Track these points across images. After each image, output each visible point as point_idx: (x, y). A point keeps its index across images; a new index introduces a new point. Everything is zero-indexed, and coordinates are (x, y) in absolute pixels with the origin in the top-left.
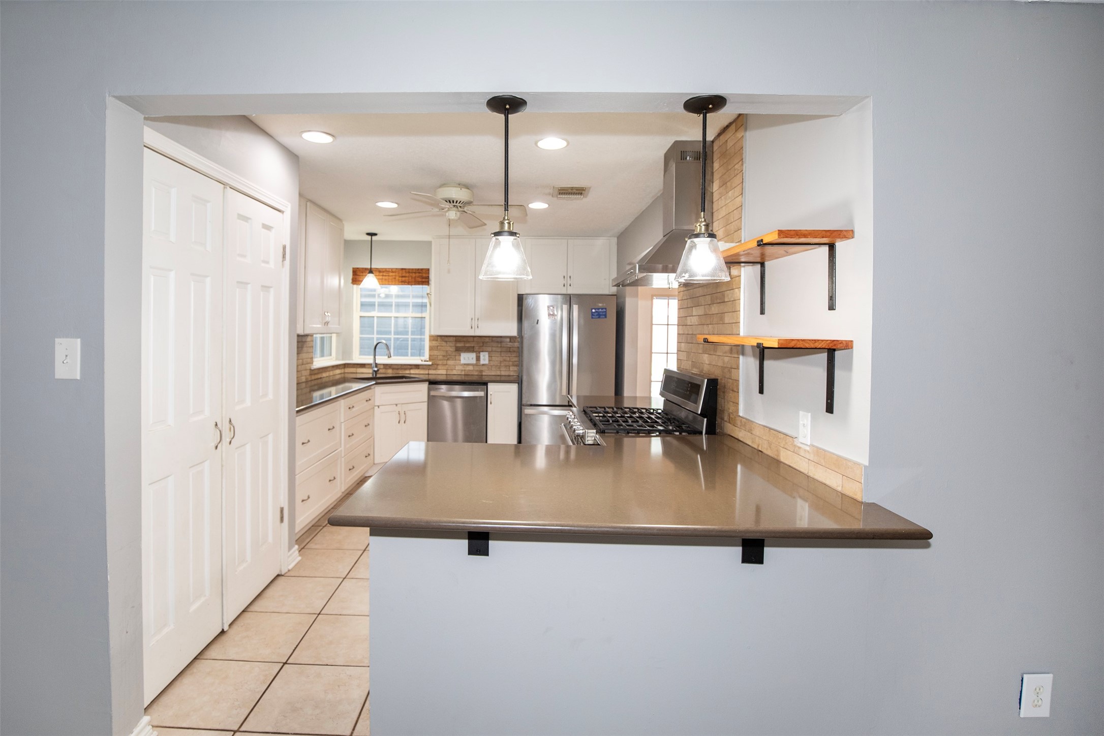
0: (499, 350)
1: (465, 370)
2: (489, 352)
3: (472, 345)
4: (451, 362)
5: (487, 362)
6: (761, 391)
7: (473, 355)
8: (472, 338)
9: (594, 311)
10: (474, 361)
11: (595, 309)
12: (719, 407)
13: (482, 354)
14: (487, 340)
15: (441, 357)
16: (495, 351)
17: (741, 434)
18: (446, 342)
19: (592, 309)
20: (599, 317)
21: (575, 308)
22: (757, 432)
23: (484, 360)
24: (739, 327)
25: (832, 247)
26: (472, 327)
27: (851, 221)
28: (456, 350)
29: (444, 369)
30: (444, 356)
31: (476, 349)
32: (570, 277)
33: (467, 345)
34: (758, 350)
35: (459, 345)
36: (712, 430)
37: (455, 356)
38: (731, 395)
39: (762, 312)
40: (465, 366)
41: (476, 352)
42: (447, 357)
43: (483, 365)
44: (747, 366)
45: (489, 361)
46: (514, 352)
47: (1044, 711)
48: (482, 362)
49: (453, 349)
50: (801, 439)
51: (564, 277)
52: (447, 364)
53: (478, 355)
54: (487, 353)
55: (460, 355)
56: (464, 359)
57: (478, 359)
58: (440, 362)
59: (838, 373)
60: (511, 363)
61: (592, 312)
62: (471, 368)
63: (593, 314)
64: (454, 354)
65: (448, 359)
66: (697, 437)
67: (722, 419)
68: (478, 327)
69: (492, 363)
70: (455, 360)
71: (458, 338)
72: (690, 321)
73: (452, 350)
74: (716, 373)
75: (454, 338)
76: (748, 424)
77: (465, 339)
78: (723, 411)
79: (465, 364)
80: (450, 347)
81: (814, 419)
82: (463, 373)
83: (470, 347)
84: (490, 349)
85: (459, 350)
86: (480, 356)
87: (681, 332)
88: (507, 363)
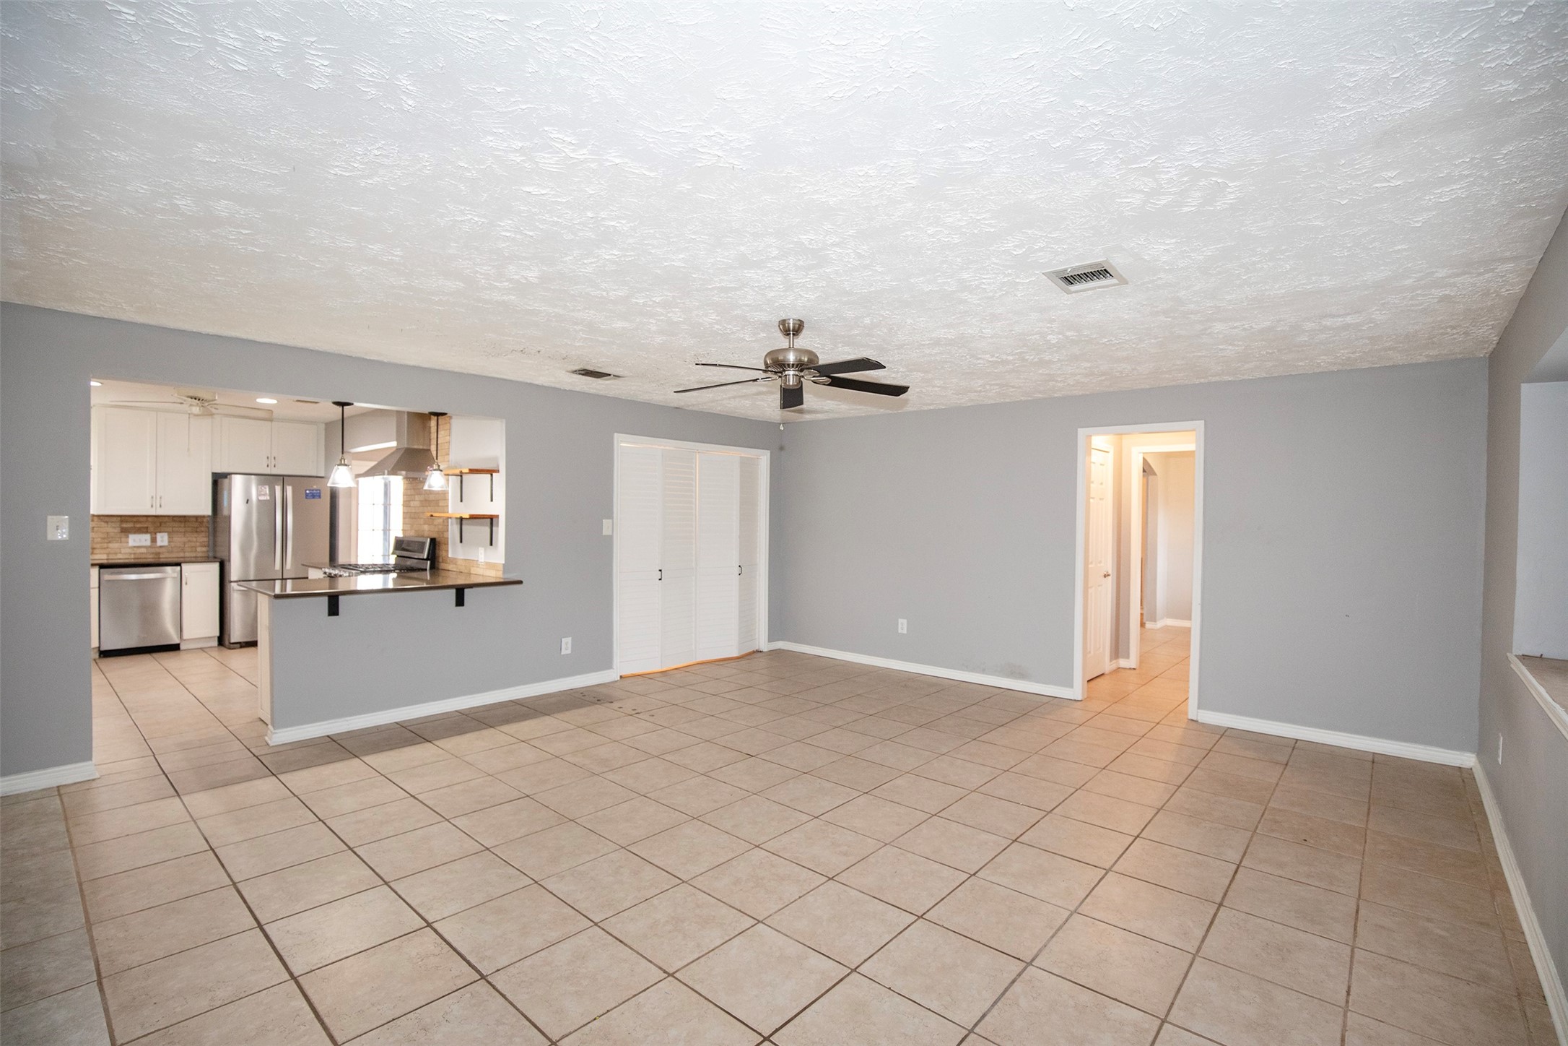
0: (183, 530)
1: (134, 554)
2: (169, 533)
3: (146, 526)
4: (114, 545)
5: (166, 543)
6: (461, 542)
7: (148, 537)
8: (145, 519)
9: (308, 492)
10: (148, 543)
11: (309, 490)
12: (437, 555)
13: (159, 536)
14: (166, 519)
15: (99, 539)
16: (178, 532)
17: (450, 567)
18: (107, 522)
19: (306, 491)
20: (314, 498)
21: (289, 490)
22: (459, 563)
23: (162, 541)
24: (448, 509)
25: (492, 475)
26: (152, 506)
27: (498, 466)
28: (122, 532)
29: (104, 553)
30: (104, 538)
31: (151, 529)
32: (275, 458)
33: (138, 525)
34: (459, 521)
35: (125, 525)
36: (434, 567)
37: (121, 538)
38: (443, 547)
39: (461, 501)
40: (135, 549)
41: (150, 533)
42: (108, 539)
43: (161, 547)
44: (453, 530)
45: (169, 542)
46: (203, 532)
47: (569, 652)
48: (159, 543)
49: (118, 530)
50: (480, 561)
51: (268, 458)
52: (107, 548)
53: (154, 536)
54: (166, 534)
55: (128, 537)
56: (134, 540)
57: (154, 540)
58: (98, 546)
59: (494, 528)
60: (198, 544)
61: (306, 493)
62: (143, 550)
63: (307, 495)
64: (119, 535)
65: (110, 542)
66: (424, 573)
67: (438, 562)
68: (160, 506)
69: (173, 544)
70: (121, 542)
71: (123, 518)
72: (412, 504)
73: (116, 531)
74: (434, 536)
75: (119, 518)
76: (454, 561)
77: (135, 519)
78: (439, 557)
79: (135, 547)
80: (113, 529)
81: (485, 550)
82: (132, 556)
83: (143, 527)
84: (170, 529)
85: (126, 532)
86: (156, 538)
87: (406, 511)
88: (193, 544)
